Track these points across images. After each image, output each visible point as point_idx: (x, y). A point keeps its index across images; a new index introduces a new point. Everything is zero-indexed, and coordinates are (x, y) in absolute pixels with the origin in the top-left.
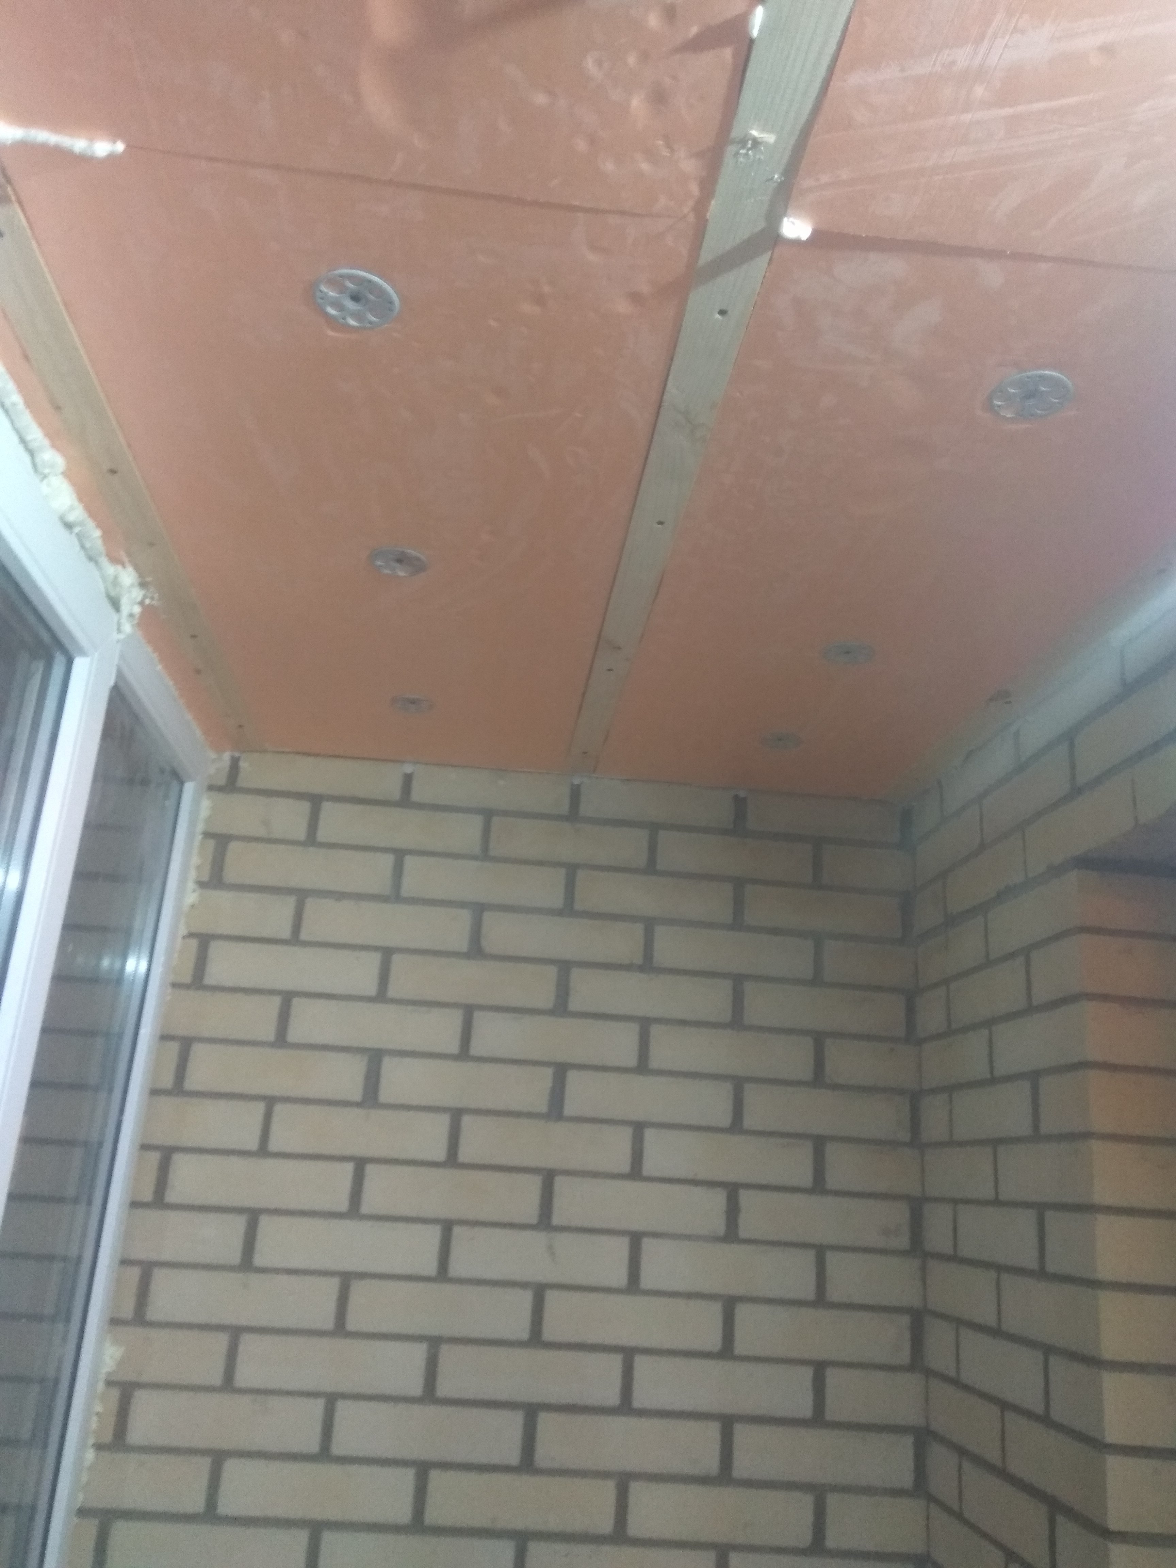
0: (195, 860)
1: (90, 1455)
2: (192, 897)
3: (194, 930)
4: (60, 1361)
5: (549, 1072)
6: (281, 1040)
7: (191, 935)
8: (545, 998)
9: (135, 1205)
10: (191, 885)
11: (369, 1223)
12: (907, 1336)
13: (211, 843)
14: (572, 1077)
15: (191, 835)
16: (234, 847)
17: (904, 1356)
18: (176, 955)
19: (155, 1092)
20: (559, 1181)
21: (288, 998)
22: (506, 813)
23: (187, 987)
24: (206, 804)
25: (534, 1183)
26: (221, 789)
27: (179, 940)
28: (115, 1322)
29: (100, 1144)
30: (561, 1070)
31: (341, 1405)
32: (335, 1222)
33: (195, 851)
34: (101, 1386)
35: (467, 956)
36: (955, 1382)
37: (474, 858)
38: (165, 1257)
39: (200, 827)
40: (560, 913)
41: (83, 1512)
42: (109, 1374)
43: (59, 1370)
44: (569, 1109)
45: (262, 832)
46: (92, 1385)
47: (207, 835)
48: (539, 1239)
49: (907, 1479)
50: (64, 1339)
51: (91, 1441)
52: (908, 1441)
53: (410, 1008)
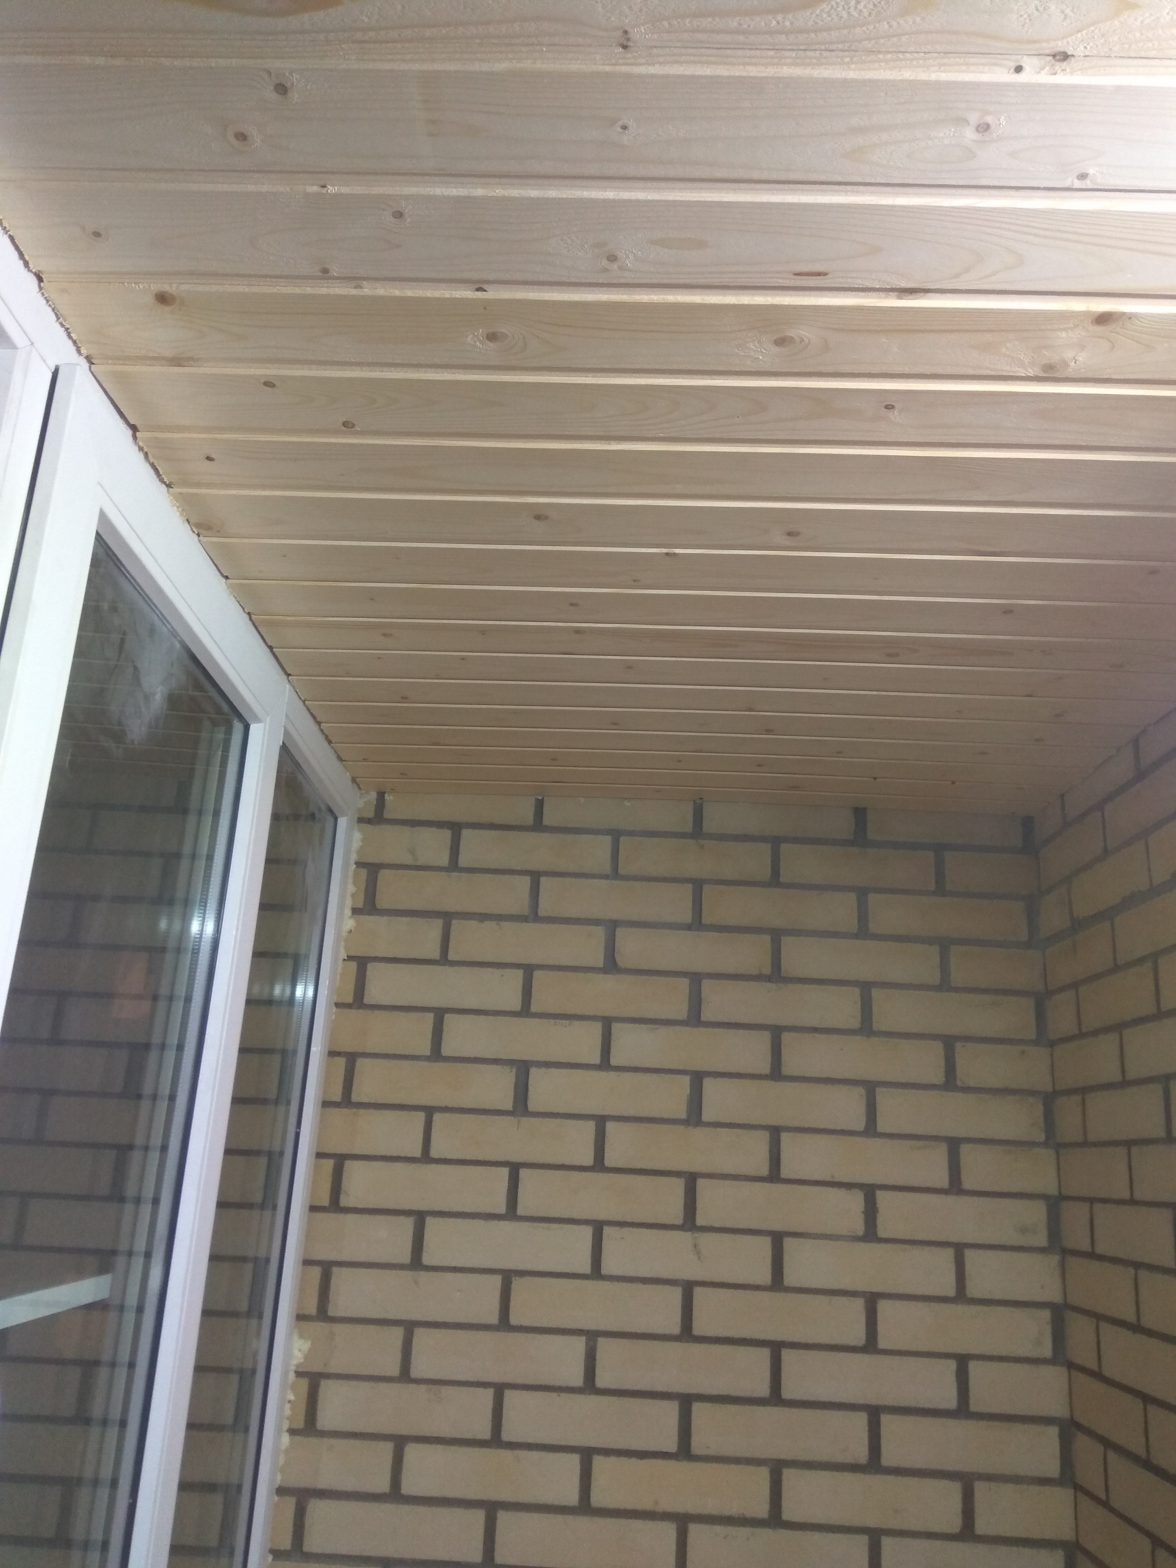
0: (351, 889)
1: (286, 1439)
2: (349, 923)
3: (353, 954)
4: (255, 1355)
5: (686, 1080)
6: (436, 1054)
7: (350, 958)
8: (679, 1009)
9: (314, 1208)
10: (348, 912)
11: (526, 1224)
12: (1048, 1330)
13: (364, 872)
14: (709, 1084)
15: (346, 864)
16: (385, 875)
17: (1047, 1351)
18: (338, 977)
19: (326, 1104)
20: (701, 1183)
21: (440, 1014)
22: (631, 833)
23: (349, 1006)
24: (357, 836)
25: (678, 1186)
26: (369, 821)
27: (340, 962)
28: (301, 1317)
29: (281, 1154)
30: (698, 1078)
31: (508, 1394)
32: (494, 1223)
33: (350, 880)
34: (292, 1376)
35: (604, 970)
36: (1097, 1375)
37: (606, 877)
38: (345, 1257)
39: (354, 857)
40: (689, 927)
41: (281, 1491)
42: (298, 1366)
43: (255, 1362)
44: (707, 1115)
45: (408, 860)
46: (285, 1374)
47: (359, 864)
48: (685, 1237)
49: (1052, 1468)
50: (258, 1334)
51: (286, 1426)
52: (1053, 1432)
53: (552, 1021)
